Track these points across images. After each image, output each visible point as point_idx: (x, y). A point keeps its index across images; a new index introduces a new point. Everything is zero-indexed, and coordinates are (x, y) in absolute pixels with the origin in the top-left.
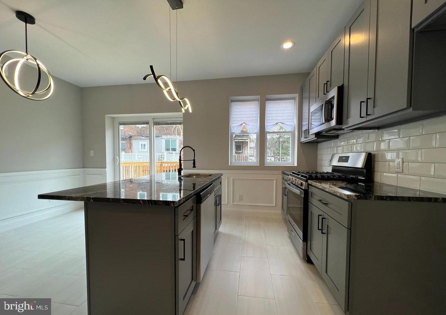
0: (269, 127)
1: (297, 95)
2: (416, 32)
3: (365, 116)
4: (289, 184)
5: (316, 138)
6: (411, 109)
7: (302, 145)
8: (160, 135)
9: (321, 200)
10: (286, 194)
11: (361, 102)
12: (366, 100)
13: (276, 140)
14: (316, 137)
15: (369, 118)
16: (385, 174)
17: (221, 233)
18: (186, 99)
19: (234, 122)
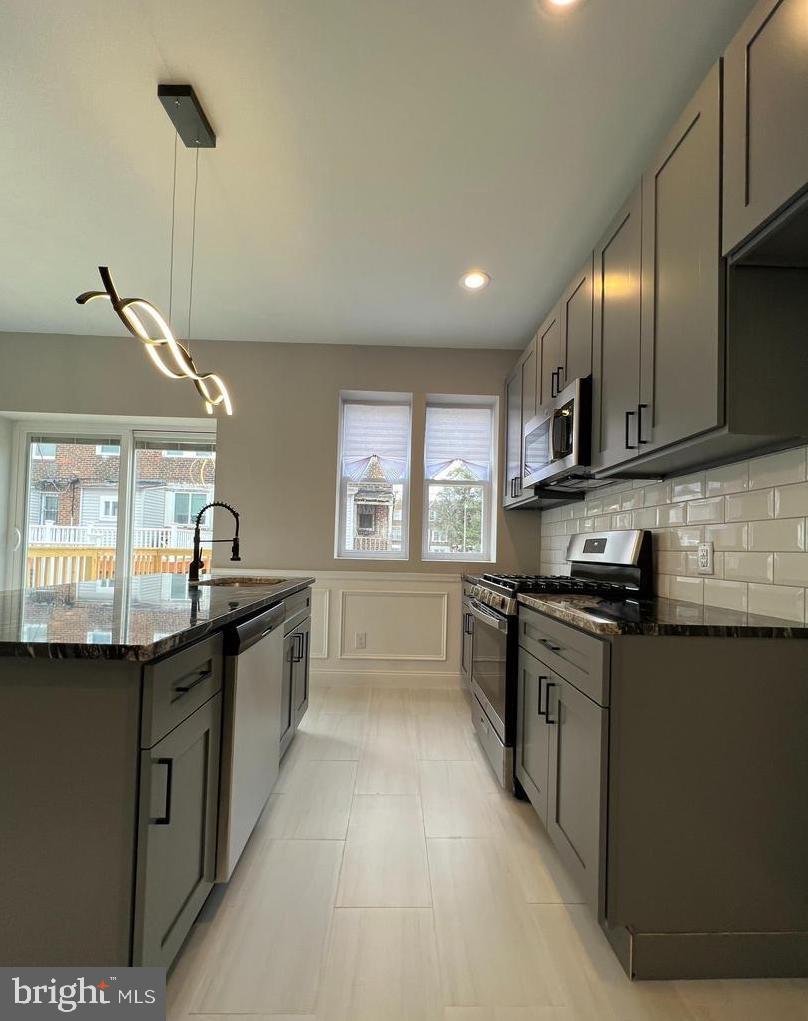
0: (433, 469)
1: (498, 397)
2: (731, 266)
3: (636, 445)
4: (476, 605)
5: (536, 498)
6: (725, 431)
7: (506, 512)
8: (161, 481)
9: (545, 641)
10: (471, 630)
11: (628, 414)
12: (636, 409)
13: (455, 506)
14: (536, 494)
15: (645, 449)
16: (679, 579)
17: (304, 733)
18: (214, 377)
19: (348, 453)
